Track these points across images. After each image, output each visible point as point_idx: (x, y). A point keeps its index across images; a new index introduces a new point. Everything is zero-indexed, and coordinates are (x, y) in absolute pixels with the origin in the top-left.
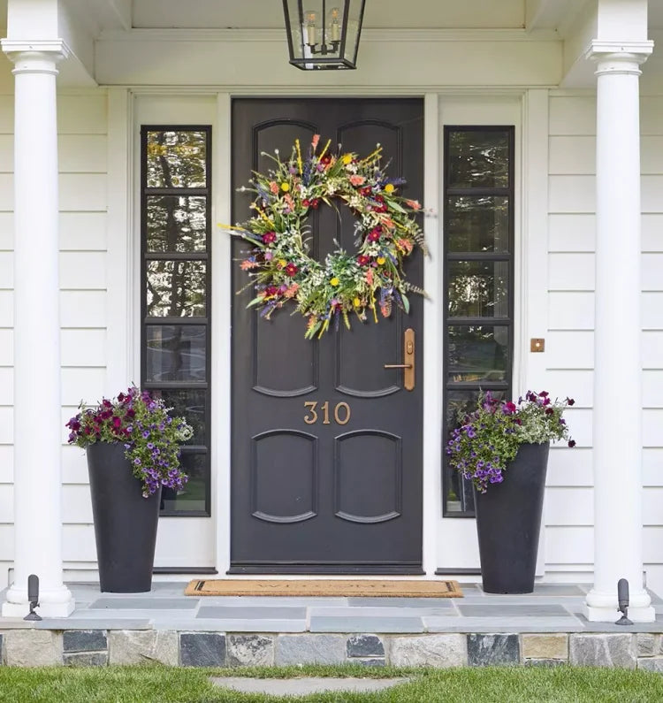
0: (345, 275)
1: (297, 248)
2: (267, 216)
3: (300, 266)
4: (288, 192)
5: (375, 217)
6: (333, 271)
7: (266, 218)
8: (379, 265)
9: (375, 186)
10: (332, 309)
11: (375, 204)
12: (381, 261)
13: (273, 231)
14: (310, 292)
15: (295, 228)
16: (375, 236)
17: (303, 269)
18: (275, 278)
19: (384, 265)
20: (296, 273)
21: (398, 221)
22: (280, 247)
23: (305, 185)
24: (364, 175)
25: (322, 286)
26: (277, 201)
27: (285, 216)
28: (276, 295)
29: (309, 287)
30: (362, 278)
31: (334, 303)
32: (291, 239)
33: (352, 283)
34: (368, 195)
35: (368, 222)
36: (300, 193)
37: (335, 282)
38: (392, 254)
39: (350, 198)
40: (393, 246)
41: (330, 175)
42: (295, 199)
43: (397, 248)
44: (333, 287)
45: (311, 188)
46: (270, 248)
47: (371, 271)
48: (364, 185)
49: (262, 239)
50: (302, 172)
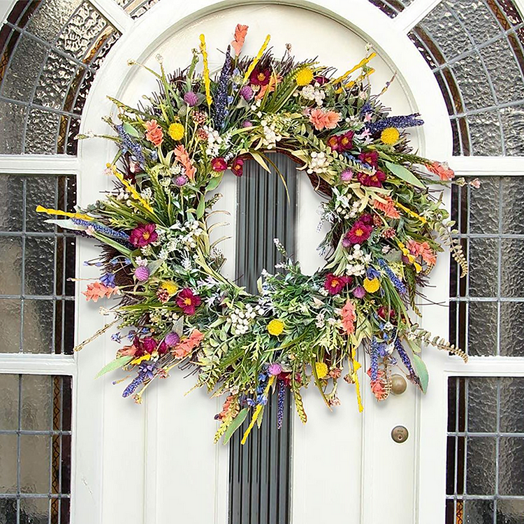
0: (297, 315)
1: (199, 259)
2: (138, 190)
3: (205, 294)
4: (183, 141)
5: (359, 195)
6: (272, 306)
7: (135, 195)
8: (367, 294)
9: (361, 131)
10: (270, 383)
11: (360, 168)
12: (372, 286)
13: (152, 222)
14: (225, 348)
15: (194, 215)
16: (359, 233)
17: (210, 301)
18: (153, 318)
19: (377, 293)
20: (196, 308)
21: (407, 205)
22: (164, 255)
23: (217, 128)
24: (339, 110)
25: (250, 336)
26: (158, 161)
27: (176, 191)
28: (155, 354)
29: (224, 338)
30: (332, 321)
31: (274, 371)
32: (188, 239)
33: (311, 331)
34: (346, 148)
35: (346, 204)
36: (206, 144)
37: (276, 327)
38: (395, 271)
39: (309, 157)
40: (396, 255)
41: (268, 108)
42: (197, 157)
43: (404, 259)
44: (273, 337)
45: (229, 135)
46: (144, 257)
47: (351, 305)
48: (337, 130)
49: (126, 237)
50: (210, 102)
